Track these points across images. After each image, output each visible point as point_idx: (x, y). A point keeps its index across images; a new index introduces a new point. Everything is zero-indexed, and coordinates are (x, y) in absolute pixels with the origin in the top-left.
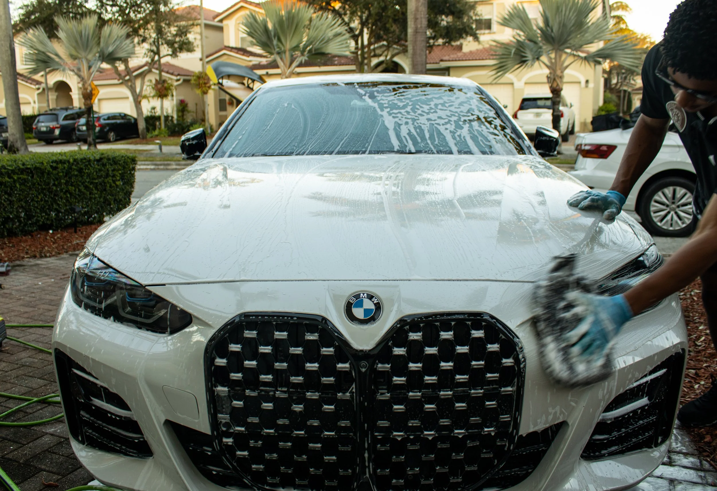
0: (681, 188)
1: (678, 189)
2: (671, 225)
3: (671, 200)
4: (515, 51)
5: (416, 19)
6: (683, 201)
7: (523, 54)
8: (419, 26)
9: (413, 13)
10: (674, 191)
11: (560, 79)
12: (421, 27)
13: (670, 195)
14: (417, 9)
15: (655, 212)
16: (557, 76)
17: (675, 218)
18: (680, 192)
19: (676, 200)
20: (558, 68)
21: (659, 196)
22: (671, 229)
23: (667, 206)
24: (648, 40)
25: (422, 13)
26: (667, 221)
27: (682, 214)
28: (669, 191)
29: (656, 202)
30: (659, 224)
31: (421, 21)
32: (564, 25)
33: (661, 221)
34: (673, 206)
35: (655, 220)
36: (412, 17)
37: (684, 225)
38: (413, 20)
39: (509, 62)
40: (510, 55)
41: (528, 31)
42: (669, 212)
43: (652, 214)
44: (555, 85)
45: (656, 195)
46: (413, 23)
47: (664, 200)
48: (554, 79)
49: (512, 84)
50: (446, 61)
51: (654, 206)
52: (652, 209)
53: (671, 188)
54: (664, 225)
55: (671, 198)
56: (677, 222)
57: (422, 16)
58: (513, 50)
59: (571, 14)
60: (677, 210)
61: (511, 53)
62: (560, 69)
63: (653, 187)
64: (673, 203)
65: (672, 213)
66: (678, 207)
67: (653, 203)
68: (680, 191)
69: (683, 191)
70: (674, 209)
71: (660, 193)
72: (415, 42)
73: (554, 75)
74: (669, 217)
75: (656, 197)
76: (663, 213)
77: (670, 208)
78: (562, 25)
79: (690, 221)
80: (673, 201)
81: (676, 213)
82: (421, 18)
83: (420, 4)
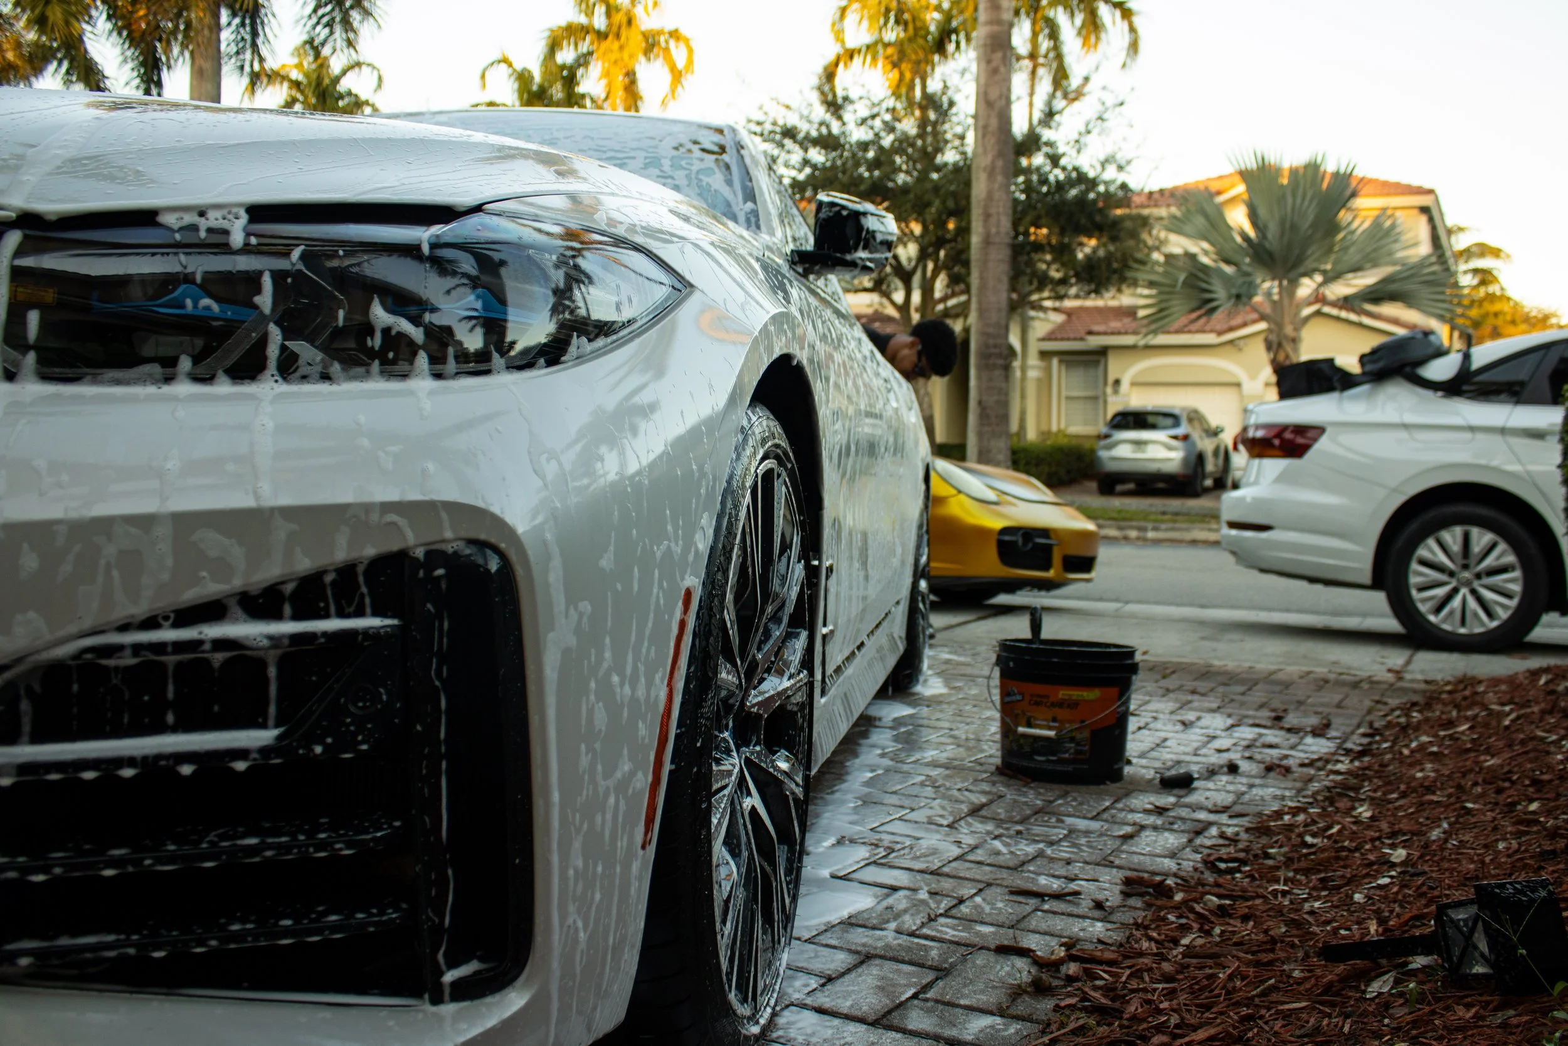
0: (1483, 531)
1: (1475, 531)
2: (1463, 623)
3: (1461, 561)
4: (1186, 278)
5: (987, 216)
6: (1489, 561)
7: (1204, 285)
8: (993, 230)
9: (982, 203)
10: (1466, 539)
11: (1292, 345)
12: (998, 233)
13: (1456, 547)
14: (990, 196)
15: (1422, 589)
16: (1286, 337)
17: (1472, 603)
18: (1479, 539)
19: (1472, 561)
20: (1287, 319)
21: (1429, 549)
22: (1462, 631)
23: (1452, 574)
24: (1553, 321)
25: (1001, 204)
26: (1451, 613)
27: (1488, 595)
28: (1454, 537)
29: (1424, 563)
30: (1432, 618)
31: (999, 221)
32: (1294, 227)
33: (1438, 610)
34: (1466, 575)
35: (1423, 608)
36: (980, 211)
37: (1495, 624)
38: (981, 218)
39: (1174, 302)
40: (1174, 286)
41: (1221, 240)
42: (1455, 591)
43: (1414, 592)
44: (1281, 357)
45: (1422, 545)
46: (980, 224)
47: (1442, 558)
48: (1280, 345)
49: (1238, 385)
50: (1098, 333)
51: (1418, 574)
52: (1414, 580)
53: (1458, 530)
54: (1445, 620)
55: (1460, 555)
56: (1476, 615)
57: (1001, 210)
58: (1182, 277)
59: (1306, 203)
60: (1476, 584)
61: (1176, 281)
62: (1292, 323)
63: (1414, 526)
64: (1465, 567)
65: (1464, 591)
66: (1478, 576)
67: (1415, 566)
68: (1481, 538)
69: (1488, 537)
70: (1468, 583)
71: (1431, 542)
72: (985, 262)
73: (1278, 335)
74: (1456, 602)
75: (1422, 552)
76: (1441, 592)
77: (1458, 580)
78: (1288, 225)
79: (1509, 613)
80: (1465, 562)
81: (1473, 592)
82: (998, 214)
83: (996, 186)
